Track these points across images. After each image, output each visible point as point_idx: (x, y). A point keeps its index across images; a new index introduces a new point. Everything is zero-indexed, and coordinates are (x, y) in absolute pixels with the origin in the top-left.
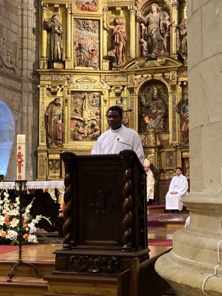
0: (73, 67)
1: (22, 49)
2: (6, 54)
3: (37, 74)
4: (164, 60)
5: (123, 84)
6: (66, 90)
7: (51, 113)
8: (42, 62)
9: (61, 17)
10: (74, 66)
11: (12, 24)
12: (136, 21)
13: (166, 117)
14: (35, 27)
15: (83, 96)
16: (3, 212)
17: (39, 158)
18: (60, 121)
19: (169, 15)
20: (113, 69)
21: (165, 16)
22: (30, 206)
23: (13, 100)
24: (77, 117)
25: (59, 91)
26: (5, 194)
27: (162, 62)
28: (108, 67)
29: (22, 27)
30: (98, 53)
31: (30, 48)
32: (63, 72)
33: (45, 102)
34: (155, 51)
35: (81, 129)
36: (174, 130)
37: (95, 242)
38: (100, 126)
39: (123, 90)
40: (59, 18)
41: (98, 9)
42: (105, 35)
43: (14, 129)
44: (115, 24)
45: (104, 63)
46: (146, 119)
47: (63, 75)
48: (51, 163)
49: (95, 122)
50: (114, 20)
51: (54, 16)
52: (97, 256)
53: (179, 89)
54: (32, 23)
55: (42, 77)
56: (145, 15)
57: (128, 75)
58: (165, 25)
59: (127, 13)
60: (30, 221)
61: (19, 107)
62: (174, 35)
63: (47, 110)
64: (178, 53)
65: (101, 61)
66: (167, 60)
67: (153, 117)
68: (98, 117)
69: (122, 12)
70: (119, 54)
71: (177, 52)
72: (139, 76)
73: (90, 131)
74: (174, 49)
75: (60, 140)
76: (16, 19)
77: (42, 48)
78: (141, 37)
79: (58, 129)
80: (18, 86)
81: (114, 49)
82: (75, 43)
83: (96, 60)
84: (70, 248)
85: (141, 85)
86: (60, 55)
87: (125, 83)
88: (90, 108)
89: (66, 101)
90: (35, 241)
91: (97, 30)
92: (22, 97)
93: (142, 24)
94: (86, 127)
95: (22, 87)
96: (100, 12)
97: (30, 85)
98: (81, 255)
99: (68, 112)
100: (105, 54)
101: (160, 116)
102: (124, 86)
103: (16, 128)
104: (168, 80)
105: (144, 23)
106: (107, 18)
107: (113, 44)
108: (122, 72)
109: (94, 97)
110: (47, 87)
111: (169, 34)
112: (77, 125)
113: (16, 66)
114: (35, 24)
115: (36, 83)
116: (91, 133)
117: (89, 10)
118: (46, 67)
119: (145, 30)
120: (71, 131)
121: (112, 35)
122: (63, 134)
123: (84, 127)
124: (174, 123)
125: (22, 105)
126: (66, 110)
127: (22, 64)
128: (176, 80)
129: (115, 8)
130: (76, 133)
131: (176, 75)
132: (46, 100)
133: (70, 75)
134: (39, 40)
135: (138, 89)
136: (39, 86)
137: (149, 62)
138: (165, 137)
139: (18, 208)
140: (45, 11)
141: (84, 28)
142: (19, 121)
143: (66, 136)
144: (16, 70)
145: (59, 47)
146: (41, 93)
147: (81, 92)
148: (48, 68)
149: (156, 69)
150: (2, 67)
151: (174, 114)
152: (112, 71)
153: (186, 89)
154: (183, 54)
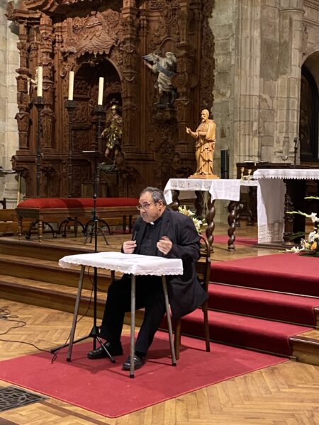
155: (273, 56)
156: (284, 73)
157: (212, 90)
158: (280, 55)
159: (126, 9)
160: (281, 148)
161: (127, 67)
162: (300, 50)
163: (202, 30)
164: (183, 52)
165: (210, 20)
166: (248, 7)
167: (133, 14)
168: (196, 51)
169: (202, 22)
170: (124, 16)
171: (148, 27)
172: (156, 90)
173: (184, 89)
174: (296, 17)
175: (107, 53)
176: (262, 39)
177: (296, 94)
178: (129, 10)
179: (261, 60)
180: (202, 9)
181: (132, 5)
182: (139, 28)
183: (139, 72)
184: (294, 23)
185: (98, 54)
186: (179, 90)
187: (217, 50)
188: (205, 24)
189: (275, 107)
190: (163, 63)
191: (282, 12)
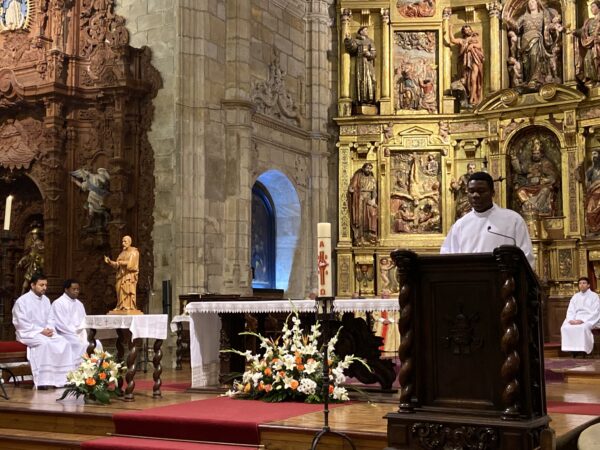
0: (393, 112)
1: (310, 86)
2: (285, 95)
3: (334, 126)
4: (553, 91)
5: (478, 135)
6: (381, 149)
7: (359, 188)
8: (342, 106)
9: (373, 31)
10: (396, 109)
11: (295, 47)
12: (500, 29)
13: (556, 189)
14: (330, 49)
15: (410, 159)
16: (293, 349)
17: (340, 263)
18: (373, 202)
19: (560, 13)
20: (462, 111)
21: (552, 16)
22: (334, 340)
23: (297, 169)
24: (401, 194)
25: (371, 152)
26: (294, 319)
27: (548, 95)
28: (452, 107)
29: (311, 50)
30: (435, 86)
31: (323, 83)
32: (376, 120)
33: (348, 170)
34: (536, 76)
35: (408, 214)
36: (573, 212)
37: (454, 401)
38: (440, 209)
39: (479, 146)
40: (370, 33)
41: (435, 12)
42: (446, 55)
43: (299, 215)
44: (464, 34)
45: (445, 102)
46: (522, 195)
47: (376, 125)
48: (358, 270)
49: (431, 202)
50: (463, 29)
51: (362, 29)
52: (459, 426)
53: (581, 141)
54: (326, 43)
55: (343, 130)
56: (517, 16)
57: (487, 120)
58: (552, 32)
59: (484, 16)
60: (335, 365)
61: (307, 180)
62: (570, 49)
63: (352, 183)
64: (577, 78)
65: (441, 99)
66: (558, 92)
67: (534, 190)
68: (437, 192)
69: (475, 14)
70: (471, 85)
71: (576, 76)
72: (507, 122)
73: (423, 216)
74: (570, 71)
75: (373, 232)
76: (301, 38)
77: (342, 83)
78: (510, 55)
79: (371, 214)
80: (302, 144)
81: (463, 77)
82: (396, 72)
83: (430, 97)
84: (411, 410)
85: (510, 136)
86: (371, 91)
87: (483, 135)
88: (422, 178)
89: (383, 167)
90: (345, 397)
91: (433, 48)
92: (311, 164)
93: (512, 33)
94: (416, 210)
95: (311, 148)
96: (438, 17)
97: (324, 144)
98: (431, 422)
100: (448, 87)
101: (545, 189)
102: (480, 140)
103: (302, 213)
104: (559, 126)
105: (515, 30)
106: (449, 26)
107: (460, 69)
108: (477, 116)
109: (430, 160)
110: (351, 145)
111: (561, 47)
112: (401, 208)
113: (301, 114)
114: (330, 44)
115: (333, 140)
116: (425, 221)
117: (419, 15)
118: (349, 113)
119: (516, 43)
120: (391, 217)
121: (459, 54)
122: (378, 222)
123: (412, 210)
124: (572, 200)
125: (311, 177)
126: (382, 183)
127: (311, 110)
128: (575, 126)
129: (463, 8)
130: (400, 221)
131: (574, 116)
132: (349, 167)
133: (388, 125)
134: (337, 70)
135: (506, 143)
136: (337, 145)
137: (524, 96)
138: (555, 225)
139: (316, 342)
140: (347, 22)
141: (412, 45)
142: (307, 203)
143: (383, 225)
144: (301, 119)
145: (370, 79)
146: (341, 155)
147: (407, 152)
148: (353, 114)
149: (538, 108)
150: (279, 116)
151: (571, 184)
152: (459, 115)
153: (593, 140)
154: (588, 79)
155: (219, 176)
156: (233, 194)
157: (152, 211)
158: (228, 173)
159: (49, 118)
160: (231, 278)
161: (50, 184)
162: (250, 170)
163: (140, 145)
164: (118, 168)
165: (149, 133)
166: (190, 121)
167: (58, 124)
168: (133, 167)
169: (140, 136)
170: (48, 126)
171: (77, 139)
172: (87, 211)
173: (119, 211)
174: (244, 134)
175: (27, 167)
176: (206, 157)
177: (246, 216)
178: (53, 120)
179: (206, 180)
180: (140, 122)
181: (58, 114)
182: (66, 140)
183: (66, 191)
184: (242, 140)
185: (15, 169)
186: (113, 212)
187: (158, 167)
188: (143, 137)
189: (223, 231)
190: (94, 180)
191: (229, 129)
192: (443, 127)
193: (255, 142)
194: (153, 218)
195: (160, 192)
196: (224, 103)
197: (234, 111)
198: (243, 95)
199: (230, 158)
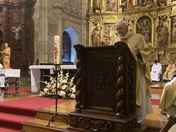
1: (81, 4)
2: (73, 6)
3: (88, 16)
5: (129, 19)
6: (101, 23)
7: (94, 34)
8: (90, 10)
10: (105, 11)
13: (150, 34)
15: (109, 26)
18: (99, 38)
20: (124, 12)
22: (73, 78)
23: (77, 28)
24: (106, 36)
25: (98, 24)
26: (61, 71)
27: (149, 6)
28: (122, 11)
30: (117, 4)
31: (85, 3)
32: (100, 14)
34: (145, 1)
36: (154, 41)
39: (129, 22)
45: (120, 9)
47: (100, 16)
52: (97, 120)
53: (158, 20)
55: (90, 17)
57: (131, 14)
60: (73, 87)
63: (93, 32)
66: (151, 6)
67: (144, 34)
70: (127, 4)
72: (137, 15)
77: (90, 3)
79: (98, 41)
80: (79, 21)
81: (125, 2)
82: (106, 0)
83: (116, 8)
85: (138, 19)
86: (98, 6)
88: (113, 31)
89: (101, 28)
90: (74, 97)
92: (81, 27)
95: (81, 22)
97: (85, 21)
98: (86, 117)
99: (102, 33)
100: (120, 5)
101: (147, 34)
103: (79, 41)
104: (152, 16)
108: (128, 13)
110: (93, 21)
112: (106, 39)
113: (78, 12)
115: (88, 20)
118: (92, 12)
123: (109, 40)
124: (154, 37)
125: (81, 30)
127: (81, 11)
128: (156, 16)
130: (106, 43)
131: (156, 13)
132: (92, 28)
133: (103, 15)
135: (136, 21)
136: (89, 21)
137: (142, 7)
138: (150, 44)
139: (67, 79)
142: (80, 38)
144: (78, 14)
145: (98, 2)
146: (90, 25)
147: (108, 24)
148: (93, 12)
149: (146, 11)
150: (72, 12)
151: (154, 33)
152: (123, 13)
153: (161, 20)
154: (160, 2)
155: (52, 29)
157: (34, 39)
158: (55, 28)
159: (4, 11)
161: (5, 31)
163: (30, 20)
165: (33, 16)
166: (43, 12)
168: (28, 26)
169: (30, 17)
170: (4, 14)
171: (12, 18)
173: (24, 39)
174: (60, 17)
176: (48, 23)
178: (5, 12)
179: (48, 30)
180: (30, 13)
181: (6, 10)
182: (9, 18)
183: (9, 33)
184: (59, 19)
187: (35, 26)
188: (31, 18)
191: (55, 15)
192: (119, 16)
193: (64, 20)
194: (34, 41)
195: (36, 34)
196: (54, 7)
197: (57, 10)
198: (60, 5)
199: (56, 24)
